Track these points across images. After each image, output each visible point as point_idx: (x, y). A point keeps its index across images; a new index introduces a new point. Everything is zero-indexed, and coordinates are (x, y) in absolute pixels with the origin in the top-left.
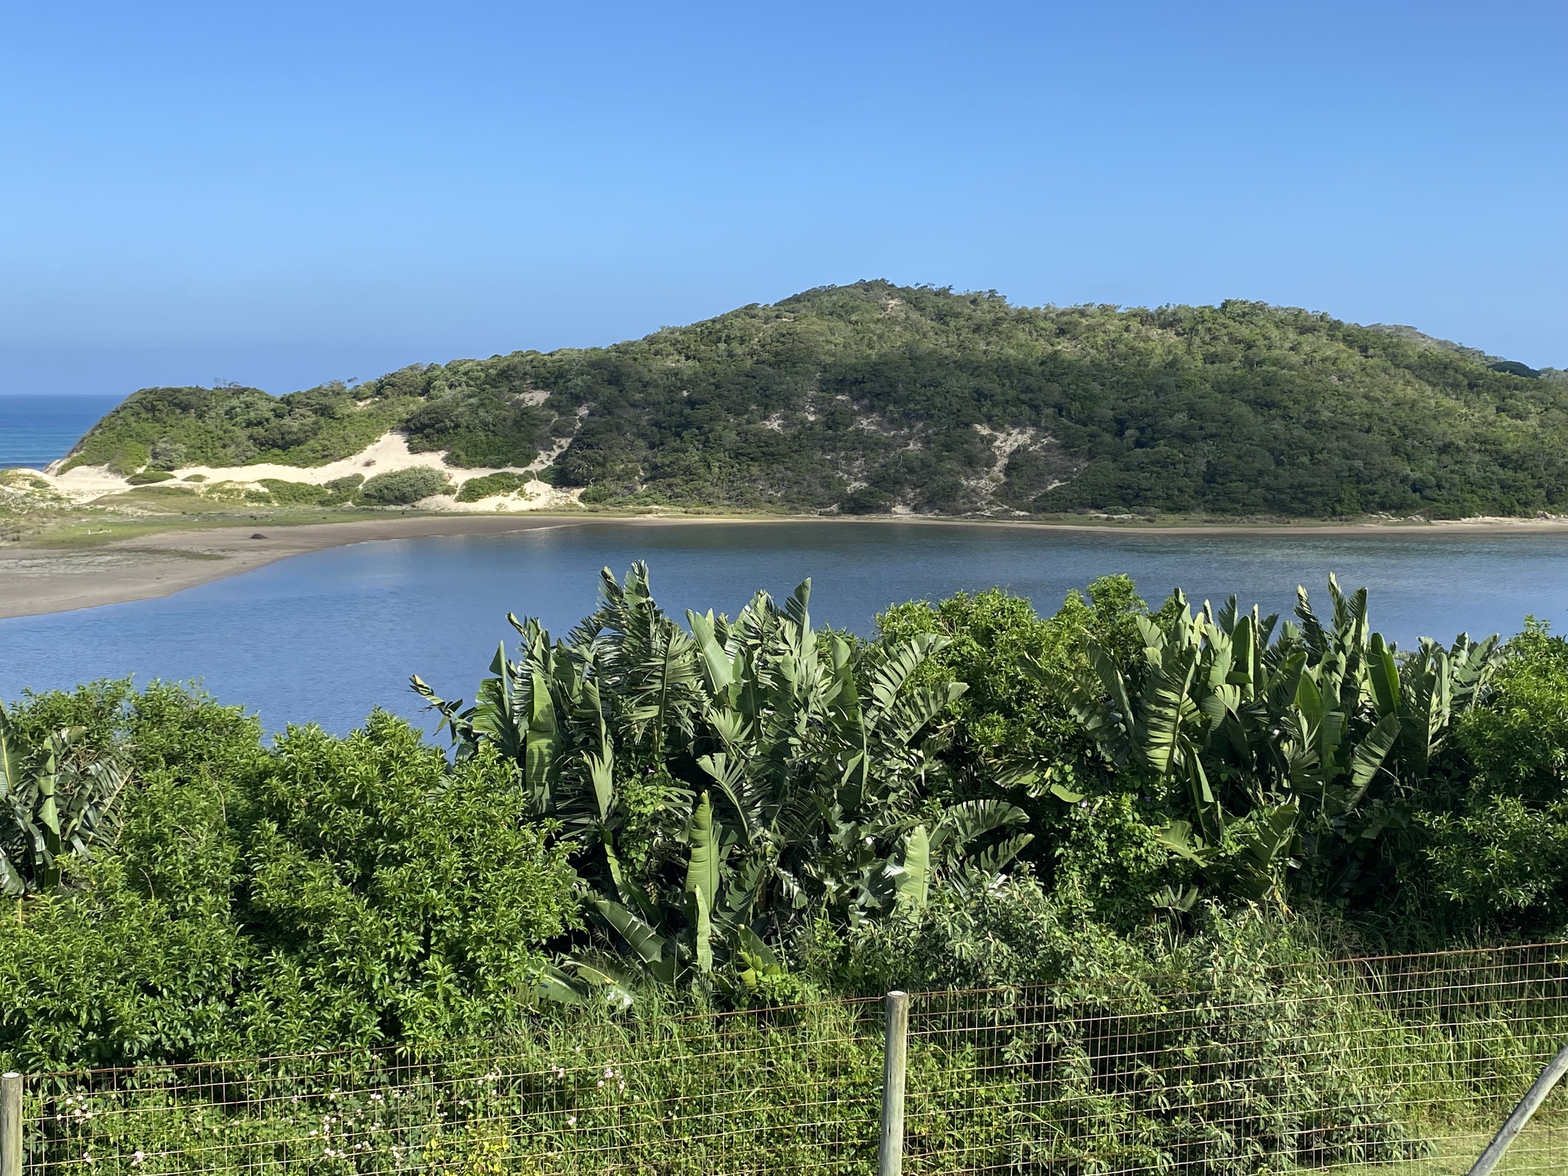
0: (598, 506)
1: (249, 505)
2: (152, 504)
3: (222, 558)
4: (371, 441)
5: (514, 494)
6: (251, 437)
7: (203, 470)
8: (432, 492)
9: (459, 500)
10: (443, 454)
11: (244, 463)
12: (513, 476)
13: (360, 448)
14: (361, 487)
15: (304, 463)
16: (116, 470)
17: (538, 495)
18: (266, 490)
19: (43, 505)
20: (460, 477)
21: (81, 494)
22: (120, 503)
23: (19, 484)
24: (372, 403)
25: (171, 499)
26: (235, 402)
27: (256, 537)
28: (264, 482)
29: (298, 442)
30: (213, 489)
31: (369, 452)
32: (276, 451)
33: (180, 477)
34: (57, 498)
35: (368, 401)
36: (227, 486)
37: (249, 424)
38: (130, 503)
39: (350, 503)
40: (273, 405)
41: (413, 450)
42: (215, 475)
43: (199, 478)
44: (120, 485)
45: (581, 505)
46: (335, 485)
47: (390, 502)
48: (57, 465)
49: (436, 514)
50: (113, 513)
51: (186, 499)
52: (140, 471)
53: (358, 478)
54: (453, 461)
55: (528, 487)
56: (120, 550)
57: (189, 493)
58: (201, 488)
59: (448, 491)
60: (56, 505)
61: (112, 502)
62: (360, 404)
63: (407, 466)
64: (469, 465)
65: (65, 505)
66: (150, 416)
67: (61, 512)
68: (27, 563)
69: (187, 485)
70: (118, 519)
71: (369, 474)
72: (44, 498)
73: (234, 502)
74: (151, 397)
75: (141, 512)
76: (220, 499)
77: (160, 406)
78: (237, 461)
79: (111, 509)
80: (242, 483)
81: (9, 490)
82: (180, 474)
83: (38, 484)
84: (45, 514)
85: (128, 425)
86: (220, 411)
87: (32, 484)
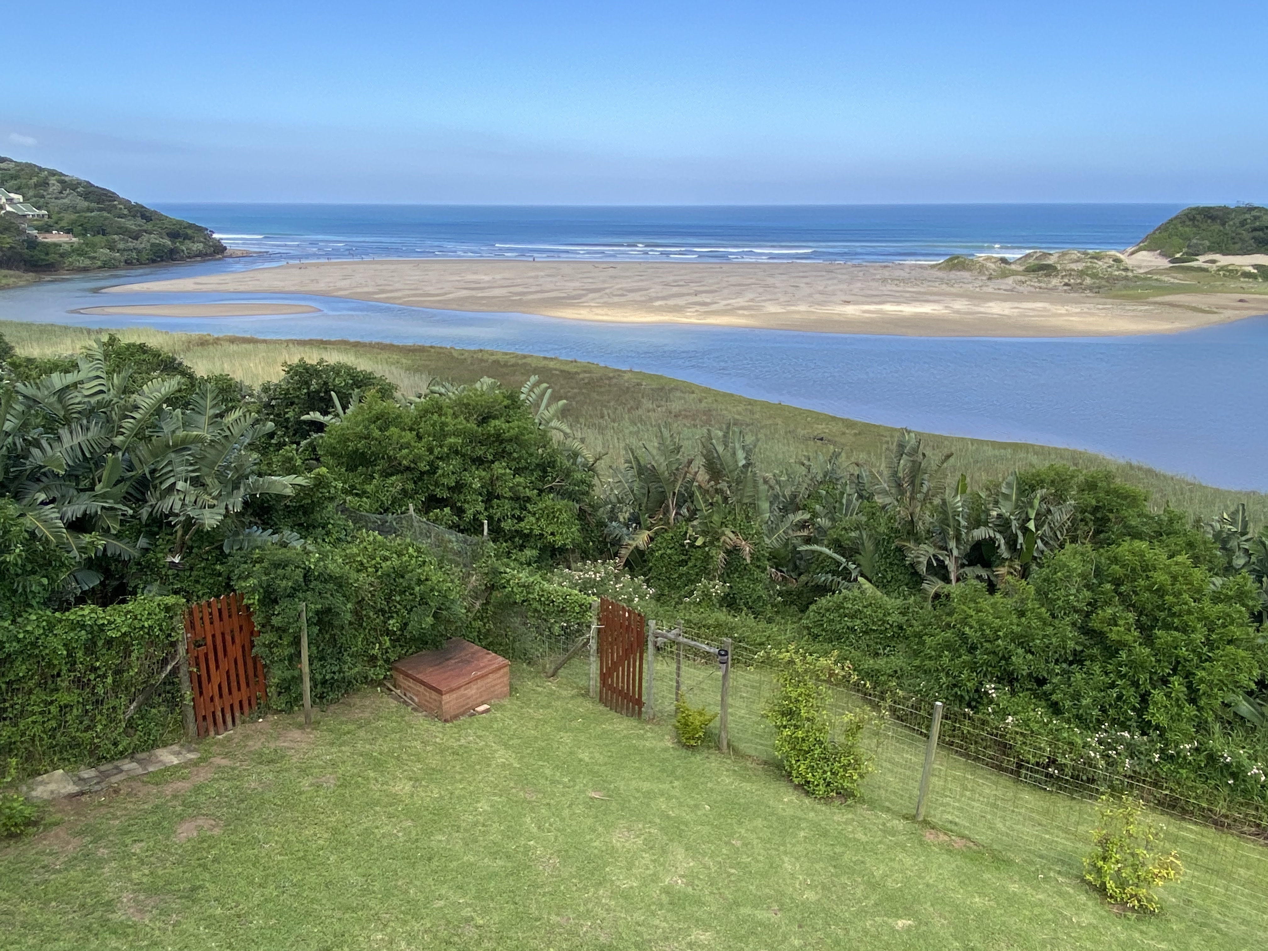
1: (1242, 279)
2: (1180, 276)
3: (1215, 313)
6: (1253, 238)
7: (1217, 257)
11: (1245, 254)
16: (1164, 255)
18: (1256, 271)
19: (1117, 273)
21: (1140, 267)
22: (1162, 274)
23: (1106, 260)
25: (1192, 273)
26: (1247, 216)
27: (1241, 301)
28: (1255, 266)
30: (1222, 268)
33: (1201, 261)
34: (1126, 270)
36: (1230, 268)
37: (1255, 229)
38: (1168, 275)
42: (1224, 260)
43: (1213, 262)
44: (1164, 263)
48: (1130, 249)
50: (1156, 280)
51: (1202, 274)
52: (1178, 255)
56: (1156, 302)
57: (1206, 270)
58: (1213, 267)
60: (1124, 273)
61: (1156, 274)
65: (1130, 274)
66: (1190, 223)
67: (1126, 278)
69: (1206, 265)
70: (1158, 284)
72: (1119, 269)
73: (1233, 278)
74: (1194, 212)
75: (1172, 280)
76: (1224, 275)
77: (1198, 217)
78: (1241, 252)
79: (1155, 277)
80: (1241, 266)
81: (1100, 263)
82: (1202, 258)
83: (1117, 260)
84: (1117, 278)
85: (1177, 229)
86: (1237, 221)
87: (1114, 260)
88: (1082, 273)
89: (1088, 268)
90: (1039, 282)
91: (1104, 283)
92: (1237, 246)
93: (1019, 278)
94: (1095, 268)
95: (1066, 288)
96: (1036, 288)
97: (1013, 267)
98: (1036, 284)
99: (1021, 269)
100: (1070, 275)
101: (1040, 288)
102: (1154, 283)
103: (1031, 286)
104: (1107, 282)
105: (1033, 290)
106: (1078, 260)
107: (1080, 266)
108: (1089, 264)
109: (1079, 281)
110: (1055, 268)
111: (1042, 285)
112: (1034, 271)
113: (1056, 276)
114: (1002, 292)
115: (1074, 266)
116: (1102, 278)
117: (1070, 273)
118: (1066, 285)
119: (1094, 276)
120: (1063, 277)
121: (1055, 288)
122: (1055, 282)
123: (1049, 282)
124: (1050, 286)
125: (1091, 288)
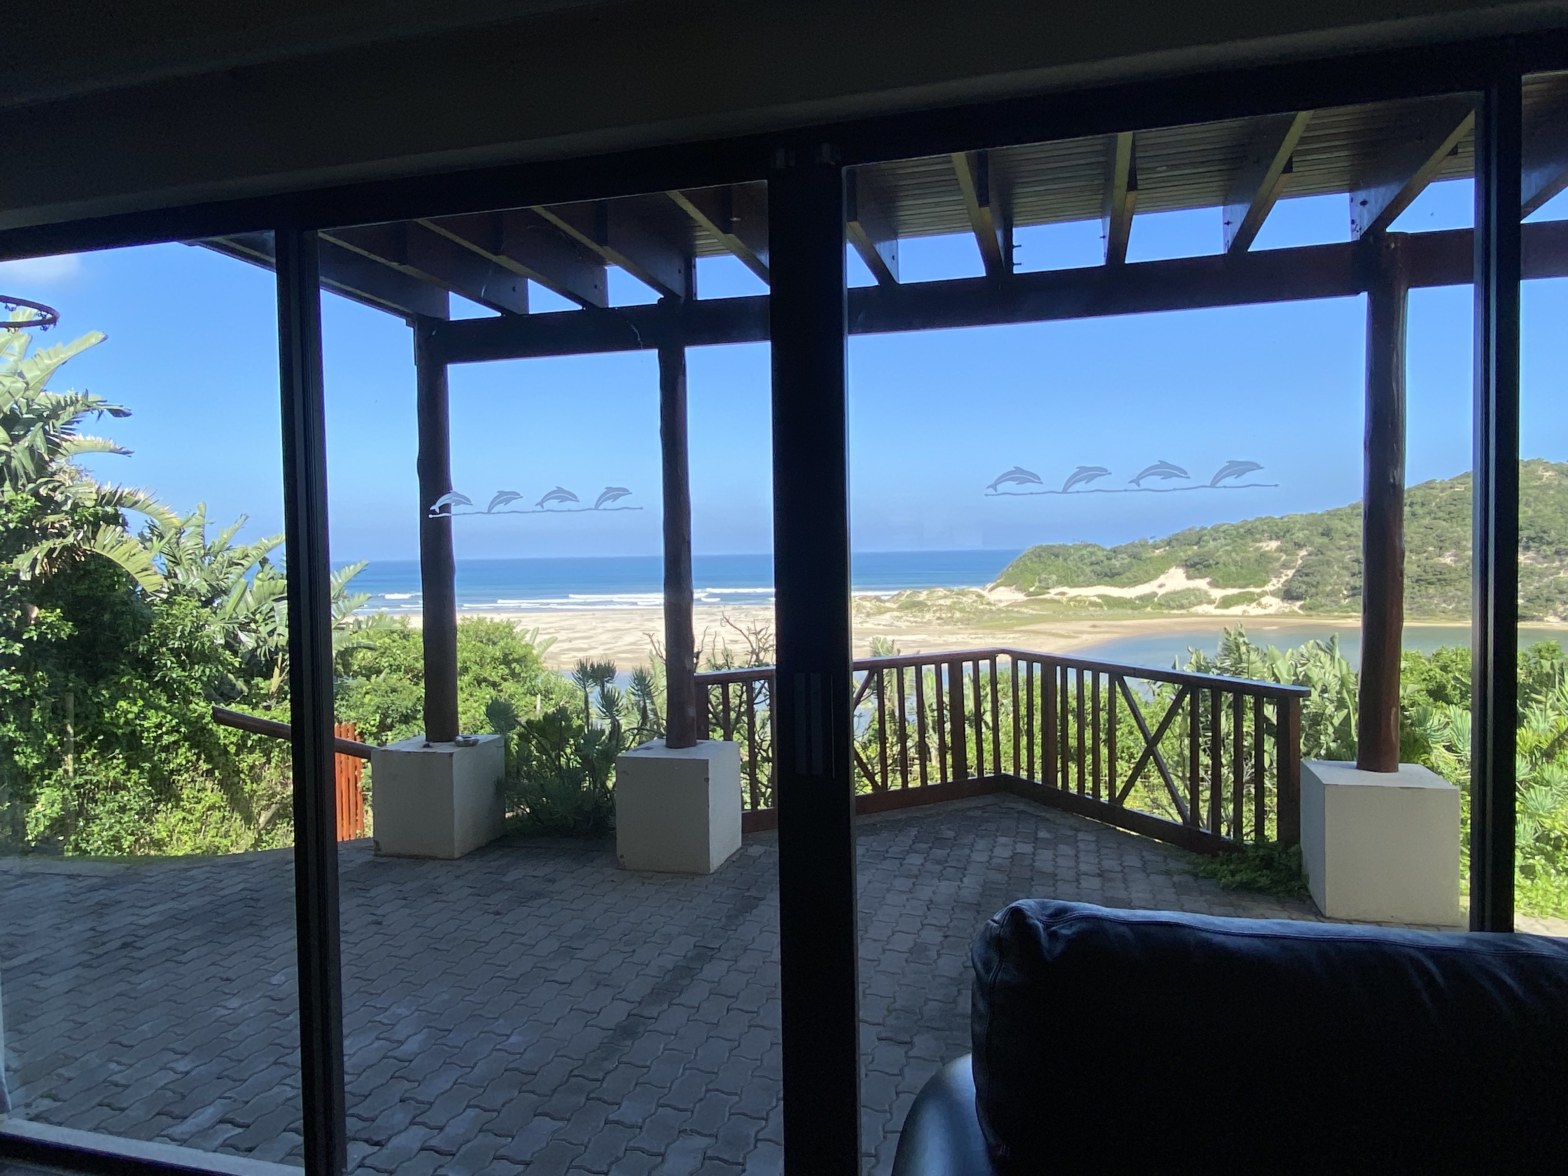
0: (1313, 613)
1: (1091, 609)
2: (1037, 607)
3: (1074, 637)
4: (1163, 573)
5: (1254, 604)
6: (1092, 571)
7: (1065, 589)
8: (1200, 603)
9: (1216, 608)
10: (1208, 580)
11: (1088, 586)
12: (1253, 594)
13: (1155, 577)
14: (1156, 599)
15: (1123, 586)
16: (1019, 589)
17: (1271, 605)
18: (1100, 601)
19: (981, 607)
20: (1217, 594)
21: (1000, 601)
22: (1021, 606)
23: (970, 596)
24: (1165, 550)
25: (1047, 605)
26: (1084, 552)
27: (1094, 626)
28: (1099, 596)
29: (1118, 574)
30: (1071, 599)
31: (1162, 579)
32: (1107, 579)
33: (1053, 593)
34: (989, 604)
35: (1162, 550)
36: (1078, 598)
37: (1092, 564)
38: (1026, 607)
39: (1149, 609)
40: (1105, 553)
41: (1189, 578)
42: (1072, 592)
43: (1063, 594)
44: (1021, 597)
45: (1301, 612)
46: (1141, 598)
47: (1173, 608)
48: (990, 586)
49: (1202, 616)
50: (1018, 612)
51: (1056, 605)
52: (1032, 589)
53: (1155, 594)
54: (1214, 584)
55: (1264, 600)
56: (1021, 631)
57: (1058, 602)
58: (1064, 599)
59: (1211, 602)
60: (988, 607)
61: (1016, 606)
62: (1157, 551)
63: (1185, 587)
64: (1225, 587)
65: (993, 608)
66: (1037, 560)
67: (991, 611)
68: (973, 636)
69: (1057, 597)
70: (1019, 615)
71: (1161, 592)
72: (982, 604)
73: (1082, 607)
74: (1038, 550)
75: (1031, 612)
76: (1075, 605)
77: (1043, 554)
78: (1084, 584)
79: (1016, 609)
80: (1087, 597)
81: (965, 599)
82: (1053, 591)
83: (980, 596)
84: (983, 612)
85: (1026, 565)
86: (1076, 557)
87: (977, 596)
88: (950, 608)
89: (954, 603)
90: (915, 616)
91: (971, 616)
92: (1081, 578)
93: (896, 614)
94: (962, 603)
95: (939, 621)
96: (912, 622)
97: (888, 605)
98: (912, 619)
99: (895, 606)
100: (941, 610)
101: (916, 622)
102: (1016, 615)
103: (908, 621)
104: (975, 614)
105: (909, 624)
106: (946, 597)
107: (948, 602)
108: (955, 600)
109: (949, 615)
110: (926, 605)
111: (919, 620)
112: (907, 608)
113: (929, 611)
114: (881, 627)
115: (942, 602)
116: (969, 612)
117: (940, 608)
118: (939, 618)
119: (962, 610)
120: (934, 612)
121: (929, 622)
122: (928, 616)
123: (923, 617)
124: (925, 620)
125: (961, 620)
